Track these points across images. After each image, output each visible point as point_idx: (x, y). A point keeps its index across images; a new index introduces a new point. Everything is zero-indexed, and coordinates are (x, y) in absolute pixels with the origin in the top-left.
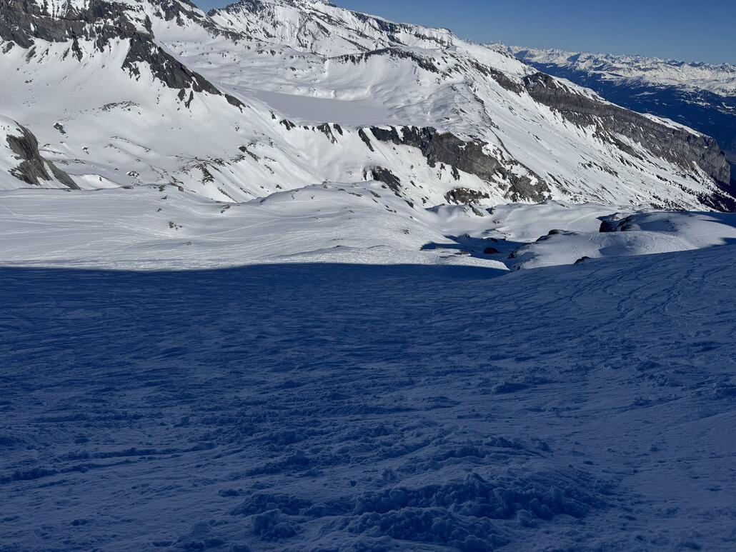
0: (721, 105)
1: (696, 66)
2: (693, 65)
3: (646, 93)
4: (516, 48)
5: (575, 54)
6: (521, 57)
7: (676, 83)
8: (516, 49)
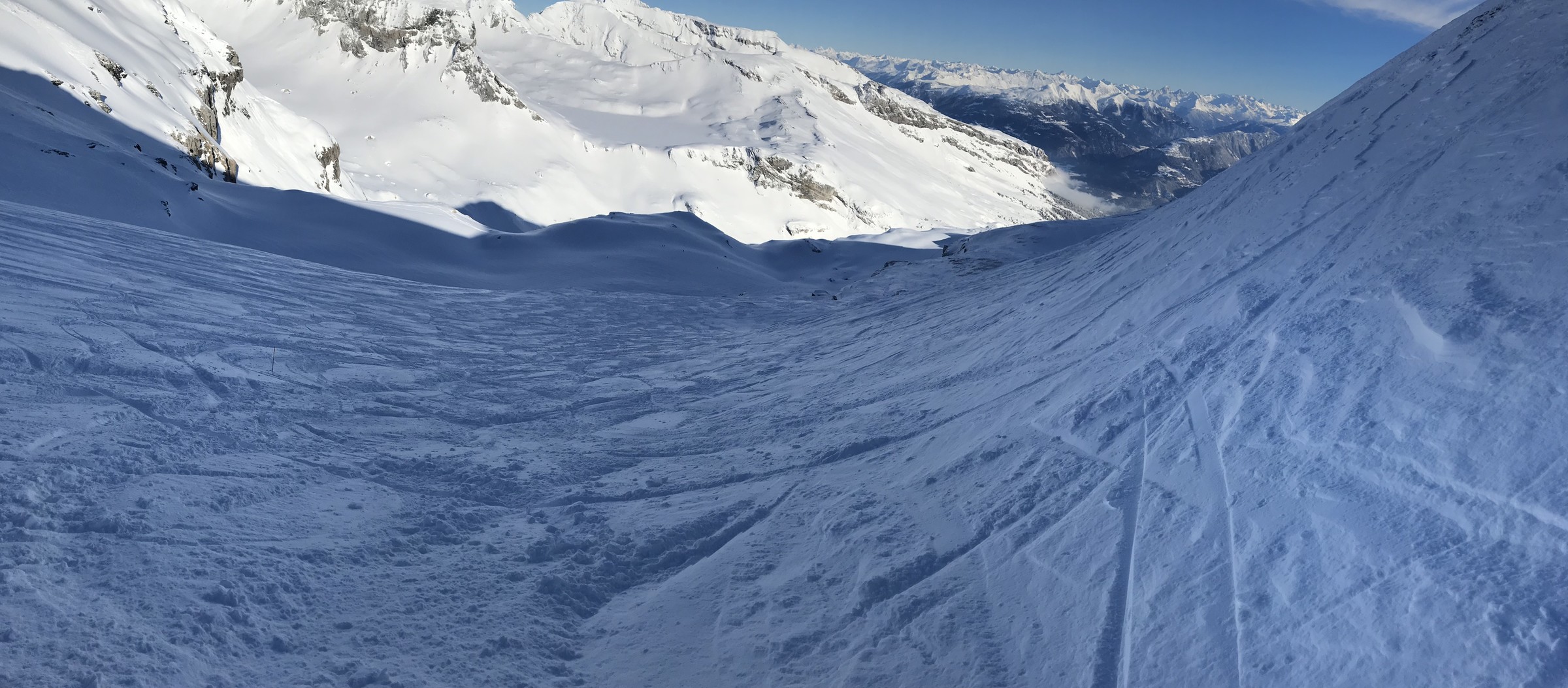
0: (1041, 115)
1: (1013, 73)
2: (1009, 72)
3: (975, 104)
4: (847, 53)
5: (904, 60)
6: (853, 63)
7: (998, 93)
8: (849, 55)
